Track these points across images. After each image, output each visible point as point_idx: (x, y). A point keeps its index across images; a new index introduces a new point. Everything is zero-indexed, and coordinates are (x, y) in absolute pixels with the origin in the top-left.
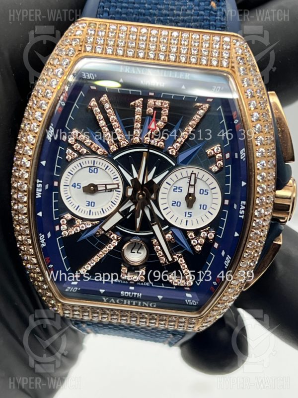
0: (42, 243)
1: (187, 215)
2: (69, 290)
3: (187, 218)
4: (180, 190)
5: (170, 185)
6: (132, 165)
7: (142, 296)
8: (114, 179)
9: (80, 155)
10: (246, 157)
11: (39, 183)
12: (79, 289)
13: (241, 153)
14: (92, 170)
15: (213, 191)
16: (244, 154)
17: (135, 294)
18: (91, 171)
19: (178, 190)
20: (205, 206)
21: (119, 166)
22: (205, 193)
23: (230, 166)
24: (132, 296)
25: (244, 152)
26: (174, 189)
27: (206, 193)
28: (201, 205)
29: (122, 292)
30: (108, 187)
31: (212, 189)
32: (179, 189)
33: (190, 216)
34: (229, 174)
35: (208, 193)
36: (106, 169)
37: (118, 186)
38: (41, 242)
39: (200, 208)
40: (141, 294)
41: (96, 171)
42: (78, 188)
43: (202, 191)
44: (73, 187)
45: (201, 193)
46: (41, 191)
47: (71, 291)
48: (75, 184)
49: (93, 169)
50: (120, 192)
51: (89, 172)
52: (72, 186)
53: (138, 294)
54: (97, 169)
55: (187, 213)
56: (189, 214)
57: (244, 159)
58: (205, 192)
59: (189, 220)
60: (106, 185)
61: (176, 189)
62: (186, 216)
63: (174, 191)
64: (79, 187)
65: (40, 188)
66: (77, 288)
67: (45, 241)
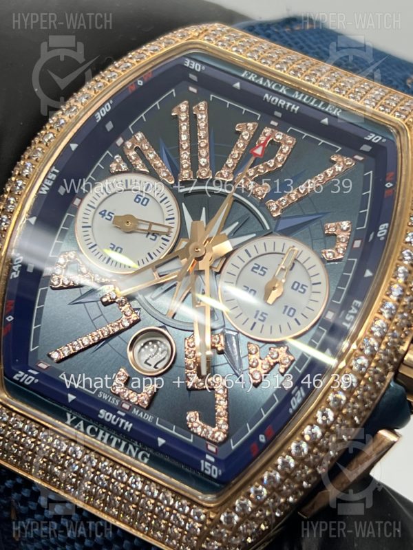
0: (14, 271)
1: (259, 317)
2: (20, 378)
3: (256, 320)
4: (262, 273)
5: (250, 256)
6: (204, 209)
7: (132, 428)
8: (167, 219)
9: (132, 169)
10: (386, 236)
11: (54, 173)
12: (37, 381)
13: (380, 228)
14: (140, 199)
15: (316, 288)
16: (385, 231)
17: (122, 421)
18: (137, 200)
19: (259, 271)
20: (292, 311)
21: (183, 204)
22: (300, 289)
23: (356, 260)
24: (115, 423)
25: (385, 229)
26: (254, 268)
27: (302, 290)
28: (286, 307)
29: (102, 411)
30: (154, 228)
31: (314, 284)
32: (262, 270)
33: (262, 318)
34: (350, 272)
35: (305, 290)
36: (161, 202)
37: (170, 232)
38: (14, 268)
39: (284, 313)
40: (131, 425)
41: (144, 203)
42: (106, 219)
43: (296, 284)
44: (101, 216)
45: (295, 287)
46: (50, 184)
47: (22, 380)
48: (105, 211)
49: (142, 198)
50: (168, 241)
51: (135, 201)
52: (100, 213)
53: (127, 423)
54: (148, 200)
55: (260, 313)
56: (261, 315)
57: (382, 238)
58: (302, 288)
59: (259, 324)
60: (151, 224)
61: (257, 268)
62: (255, 317)
63: (252, 270)
64: (109, 218)
65: (51, 180)
66: (33, 378)
67: (19, 269)
